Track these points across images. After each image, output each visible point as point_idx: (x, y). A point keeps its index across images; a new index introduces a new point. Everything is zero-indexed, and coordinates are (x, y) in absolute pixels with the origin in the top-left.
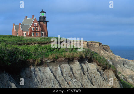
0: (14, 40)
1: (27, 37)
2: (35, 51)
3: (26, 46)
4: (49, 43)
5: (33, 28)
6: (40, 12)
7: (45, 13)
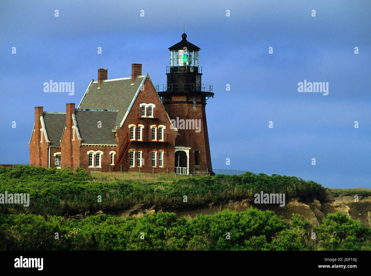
0: (43, 191)
1: (105, 174)
2: (151, 244)
3: (103, 219)
4: (217, 204)
5: (138, 129)
6: (172, 49)
7: (196, 49)
